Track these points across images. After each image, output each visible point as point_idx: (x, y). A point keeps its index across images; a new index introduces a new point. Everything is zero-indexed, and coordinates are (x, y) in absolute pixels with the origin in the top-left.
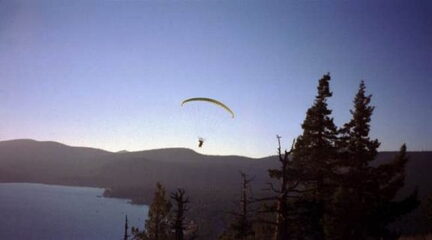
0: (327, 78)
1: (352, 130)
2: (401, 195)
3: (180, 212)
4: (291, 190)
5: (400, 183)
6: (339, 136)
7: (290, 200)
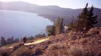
0: (88, 3)
1: (90, 11)
2: (95, 21)
3: (62, 21)
4: (80, 19)
5: (96, 20)
6: (88, 12)
7: (80, 21)
